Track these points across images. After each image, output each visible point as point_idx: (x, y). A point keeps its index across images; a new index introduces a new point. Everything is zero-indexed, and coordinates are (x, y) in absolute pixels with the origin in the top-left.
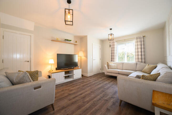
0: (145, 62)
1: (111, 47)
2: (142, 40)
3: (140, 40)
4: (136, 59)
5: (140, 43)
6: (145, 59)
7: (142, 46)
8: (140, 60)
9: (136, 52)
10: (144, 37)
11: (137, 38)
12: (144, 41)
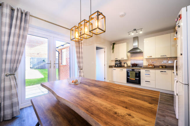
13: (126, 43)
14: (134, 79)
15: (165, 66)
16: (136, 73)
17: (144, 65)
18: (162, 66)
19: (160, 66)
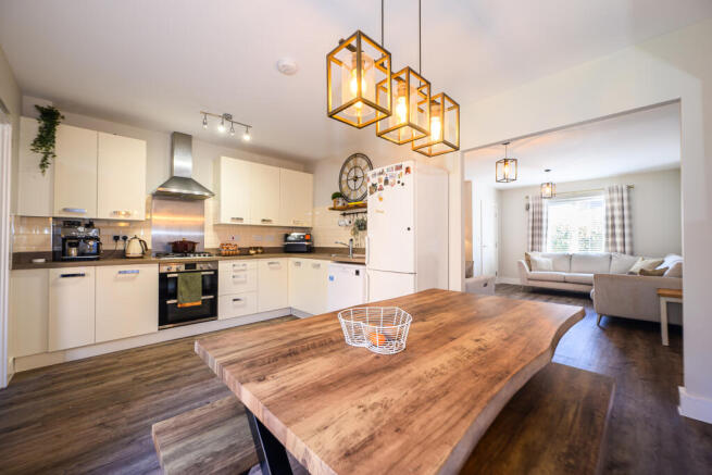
0: (632, 254)
1: (531, 210)
2: (625, 195)
3: (620, 195)
4: (607, 244)
5: (620, 204)
6: (632, 244)
7: (626, 212)
8: (619, 248)
9: (607, 226)
10: (629, 187)
11: (611, 191)
12: (629, 199)
13: (144, 143)
14: (199, 303)
15: (261, 248)
16: (203, 276)
17: (206, 246)
18: (256, 248)
19: (251, 248)
